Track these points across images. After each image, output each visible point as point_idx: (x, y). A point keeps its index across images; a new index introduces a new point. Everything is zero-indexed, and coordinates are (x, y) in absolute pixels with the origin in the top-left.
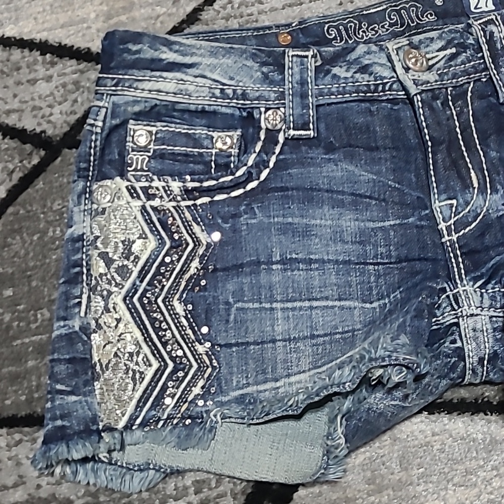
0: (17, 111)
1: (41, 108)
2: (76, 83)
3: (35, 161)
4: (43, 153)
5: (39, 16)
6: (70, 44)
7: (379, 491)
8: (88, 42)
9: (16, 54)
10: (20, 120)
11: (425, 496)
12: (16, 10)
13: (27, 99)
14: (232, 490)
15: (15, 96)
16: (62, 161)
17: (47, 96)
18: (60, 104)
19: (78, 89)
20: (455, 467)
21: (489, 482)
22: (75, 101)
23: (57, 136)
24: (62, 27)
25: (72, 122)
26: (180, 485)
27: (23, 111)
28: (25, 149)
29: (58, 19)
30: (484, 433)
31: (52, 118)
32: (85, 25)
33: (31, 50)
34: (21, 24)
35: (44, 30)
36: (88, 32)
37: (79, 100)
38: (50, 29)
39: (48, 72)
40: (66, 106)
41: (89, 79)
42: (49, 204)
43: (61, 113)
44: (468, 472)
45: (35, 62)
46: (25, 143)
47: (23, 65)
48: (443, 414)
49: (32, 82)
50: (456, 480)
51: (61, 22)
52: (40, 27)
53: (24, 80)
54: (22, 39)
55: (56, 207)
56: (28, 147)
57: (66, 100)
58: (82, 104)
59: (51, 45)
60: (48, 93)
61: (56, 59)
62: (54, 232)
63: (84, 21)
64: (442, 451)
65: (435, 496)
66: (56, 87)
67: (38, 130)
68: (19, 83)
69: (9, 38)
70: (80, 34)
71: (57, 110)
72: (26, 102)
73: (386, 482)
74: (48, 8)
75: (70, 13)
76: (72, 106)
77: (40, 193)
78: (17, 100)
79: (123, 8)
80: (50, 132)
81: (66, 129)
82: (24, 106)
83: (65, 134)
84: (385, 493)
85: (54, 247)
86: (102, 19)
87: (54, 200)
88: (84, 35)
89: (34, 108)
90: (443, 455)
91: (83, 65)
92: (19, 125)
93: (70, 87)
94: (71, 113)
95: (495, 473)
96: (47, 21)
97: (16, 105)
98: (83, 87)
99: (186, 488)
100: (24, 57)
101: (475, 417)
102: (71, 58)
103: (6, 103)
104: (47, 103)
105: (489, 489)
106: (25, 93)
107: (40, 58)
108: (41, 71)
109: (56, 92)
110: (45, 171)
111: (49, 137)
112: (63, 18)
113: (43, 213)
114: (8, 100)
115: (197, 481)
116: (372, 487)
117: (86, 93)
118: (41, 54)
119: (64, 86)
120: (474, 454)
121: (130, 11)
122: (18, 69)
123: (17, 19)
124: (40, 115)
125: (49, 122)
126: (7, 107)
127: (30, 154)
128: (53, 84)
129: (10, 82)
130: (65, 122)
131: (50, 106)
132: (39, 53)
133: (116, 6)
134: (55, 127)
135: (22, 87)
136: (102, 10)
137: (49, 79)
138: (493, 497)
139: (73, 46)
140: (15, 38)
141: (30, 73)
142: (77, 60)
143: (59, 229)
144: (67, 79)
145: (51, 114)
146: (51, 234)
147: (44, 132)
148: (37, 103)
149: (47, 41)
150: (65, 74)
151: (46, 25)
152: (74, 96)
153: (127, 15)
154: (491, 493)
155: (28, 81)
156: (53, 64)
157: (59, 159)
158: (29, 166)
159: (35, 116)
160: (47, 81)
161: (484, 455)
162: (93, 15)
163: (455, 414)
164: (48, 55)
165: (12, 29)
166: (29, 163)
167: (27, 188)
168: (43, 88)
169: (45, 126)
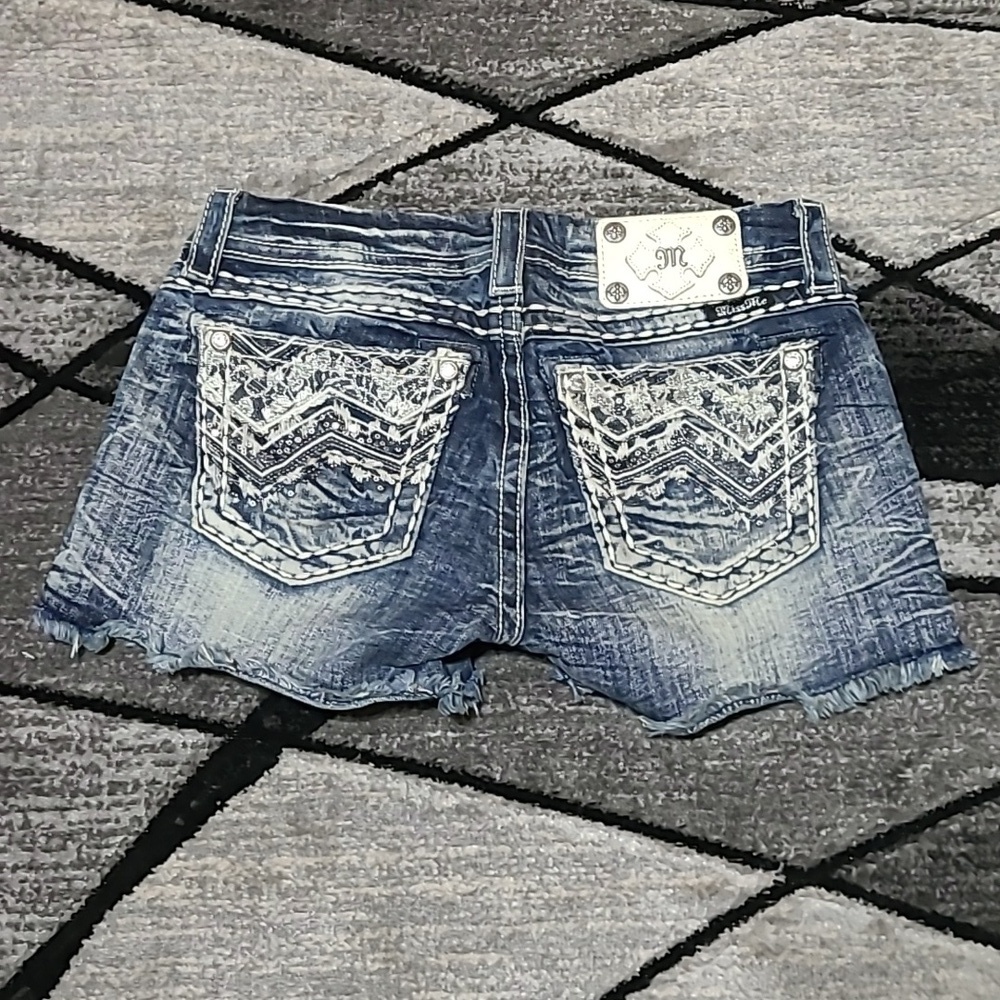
0: (17, 330)
1: (43, 333)
2: (89, 311)
3: (24, 392)
4: (34, 384)
5: (65, 219)
6: (93, 263)
7: (299, 833)
8: (114, 264)
9: (30, 262)
10: (17, 341)
11: (344, 849)
12: (40, 207)
13: (30, 318)
14: (146, 799)
15: (18, 311)
16: (52, 400)
17: (54, 320)
18: (66, 331)
19: (88, 319)
20: (384, 827)
21: (412, 849)
22: (83, 331)
23: (54, 367)
24: (90, 239)
25: (74, 355)
26: (94, 782)
27: (22, 331)
28: (14, 378)
29: (85, 230)
30: (424, 799)
31: (52, 347)
32: (116, 243)
33: (47, 261)
34: (42, 224)
35: (66, 239)
36: (115, 253)
37: (88, 331)
38: (74, 240)
39: (60, 291)
40: (71, 336)
41: (103, 309)
42: (27, 448)
43: (64, 343)
44: (395, 835)
45: (49, 277)
46: (16, 370)
47: (35, 277)
48: (389, 770)
49: (40, 299)
50: (381, 840)
51: (89, 233)
52: (63, 234)
53: (32, 295)
54: (40, 244)
55: (34, 453)
56: (18, 376)
57: (73, 329)
58: (90, 335)
59: (72, 260)
60: (55, 315)
61: (73, 278)
62: (25, 480)
63: (115, 237)
64: (375, 807)
65: (355, 851)
66: (66, 311)
67: (34, 358)
68: (25, 298)
69: (25, 239)
70: (106, 254)
71: (59, 338)
72: (28, 321)
73: (308, 827)
74: (78, 212)
75: (101, 224)
76: (79, 336)
77: (20, 432)
78: (19, 316)
79: (164, 232)
80: (46, 363)
81: (66, 362)
82: (25, 326)
83: (64, 367)
84: (304, 836)
85: (20, 497)
86: (136, 239)
87: (34, 445)
88: (111, 256)
89: (37, 331)
90: (375, 813)
91: (101, 292)
92: (14, 347)
93: (81, 314)
94: (75, 344)
95: (422, 841)
96: (75, 229)
97: (16, 322)
98: (95, 317)
99: (100, 787)
100: (37, 268)
101: (423, 781)
102: (89, 281)
103: (6, 318)
104: (51, 328)
105: (411, 857)
106: (29, 310)
107: (55, 273)
108: (53, 289)
109: (63, 317)
110: (30, 407)
111: (44, 367)
112: (92, 229)
113: (18, 457)
114: (9, 315)
115: (113, 782)
116: (292, 828)
117: (97, 324)
118: (58, 269)
119: (75, 311)
120: (408, 818)
121: (170, 238)
122: (28, 281)
123: (39, 219)
124: (40, 340)
125: (49, 350)
126: (6, 323)
127: (20, 383)
128: (63, 306)
129: (15, 294)
130: (66, 353)
131: (53, 332)
132: (54, 266)
133: (156, 229)
134: (53, 358)
135: (27, 303)
136: (138, 229)
137: (59, 299)
138: (411, 865)
139: (95, 267)
140: (31, 240)
141: (40, 288)
142: (97, 284)
143: (30, 478)
144: (79, 304)
145: (53, 342)
146: (21, 481)
147: (41, 361)
148: (41, 325)
149: (68, 253)
150: (78, 298)
151: (72, 233)
152: (83, 325)
153: (165, 242)
154: (411, 861)
155: (35, 298)
156: (68, 283)
157: (50, 397)
158: (15, 397)
159: (34, 341)
160: (57, 302)
161: (418, 821)
162: (127, 233)
163: (402, 773)
164: (65, 272)
165: (31, 228)
166: (16, 393)
167: (6, 423)
168: (50, 308)
169: (43, 355)
